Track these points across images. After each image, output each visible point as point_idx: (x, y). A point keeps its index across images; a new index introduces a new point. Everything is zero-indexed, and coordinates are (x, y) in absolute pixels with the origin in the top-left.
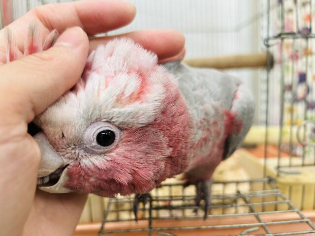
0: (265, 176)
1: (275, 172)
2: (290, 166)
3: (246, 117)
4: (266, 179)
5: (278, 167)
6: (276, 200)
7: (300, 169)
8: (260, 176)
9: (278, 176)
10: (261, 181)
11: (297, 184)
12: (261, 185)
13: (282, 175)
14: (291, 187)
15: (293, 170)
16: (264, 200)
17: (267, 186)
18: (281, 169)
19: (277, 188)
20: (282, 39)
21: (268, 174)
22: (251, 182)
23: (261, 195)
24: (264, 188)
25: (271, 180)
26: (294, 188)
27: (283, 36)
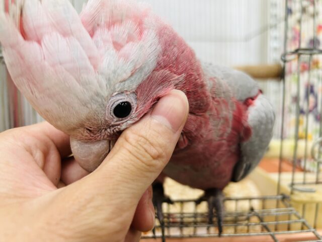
0: (278, 193)
1: (289, 190)
2: (304, 183)
3: (263, 127)
4: (280, 197)
5: (292, 184)
6: (289, 219)
7: (315, 187)
8: (273, 193)
9: (292, 193)
10: (275, 198)
11: (311, 202)
12: (274, 202)
13: (296, 192)
14: (304, 205)
15: (308, 187)
16: (277, 219)
17: (281, 204)
18: (296, 187)
19: (290, 206)
20: (299, 55)
21: (282, 191)
22: (263, 199)
23: (275, 213)
24: (278, 206)
25: (284, 198)
26: (307, 207)
27: (300, 52)
